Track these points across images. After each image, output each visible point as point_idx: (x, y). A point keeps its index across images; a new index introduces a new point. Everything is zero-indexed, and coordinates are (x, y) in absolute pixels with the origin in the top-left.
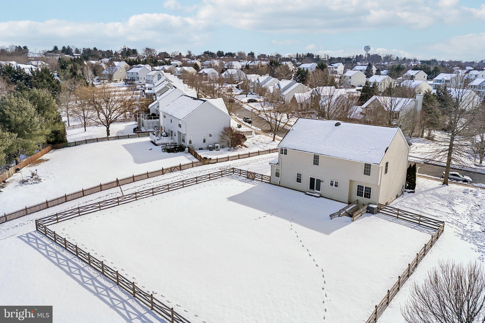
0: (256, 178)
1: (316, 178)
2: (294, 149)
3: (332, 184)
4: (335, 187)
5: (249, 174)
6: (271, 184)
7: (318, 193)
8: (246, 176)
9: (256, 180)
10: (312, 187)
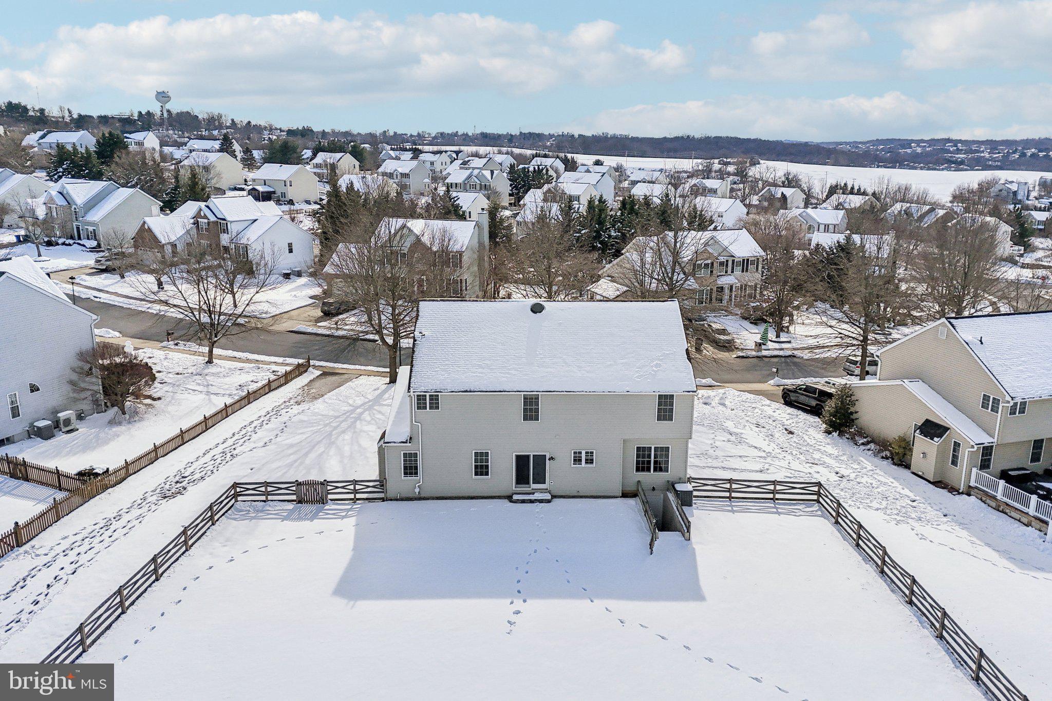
0: (330, 497)
1: (532, 454)
2: (466, 391)
3: (577, 460)
4: (589, 465)
5: (304, 488)
6: (391, 500)
7: (542, 491)
8: (294, 497)
9: (332, 500)
10: (522, 478)
